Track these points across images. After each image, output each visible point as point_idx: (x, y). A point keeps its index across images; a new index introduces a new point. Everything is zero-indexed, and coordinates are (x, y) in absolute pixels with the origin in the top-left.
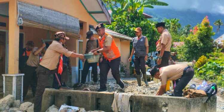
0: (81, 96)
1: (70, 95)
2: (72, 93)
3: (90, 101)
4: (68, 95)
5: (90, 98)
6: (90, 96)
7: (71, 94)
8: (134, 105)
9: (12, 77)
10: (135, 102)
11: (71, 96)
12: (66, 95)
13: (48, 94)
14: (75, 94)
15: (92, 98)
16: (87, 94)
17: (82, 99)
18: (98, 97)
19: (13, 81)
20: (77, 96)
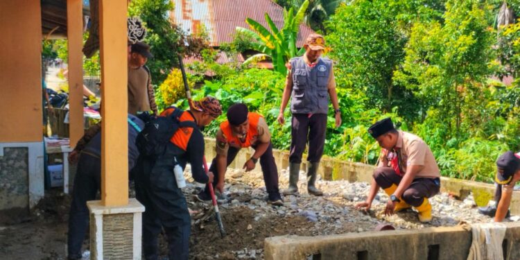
0: (392, 246)
1: (364, 247)
2: (369, 242)
3: (415, 256)
4: (360, 248)
5: (415, 249)
6: (414, 244)
7: (367, 246)
8: (511, 248)
9: (132, 214)
10: (512, 243)
11: (367, 249)
12: (352, 250)
13: (300, 254)
14: (378, 242)
15: (420, 246)
16: (407, 240)
17: (396, 253)
18: (434, 243)
19: (134, 226)
20: (381, 249)
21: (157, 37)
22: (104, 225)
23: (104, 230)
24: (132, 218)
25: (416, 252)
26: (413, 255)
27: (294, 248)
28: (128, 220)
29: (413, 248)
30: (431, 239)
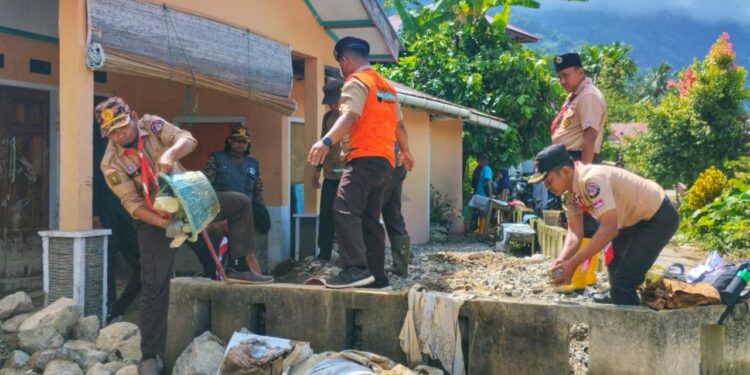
0: (297, 302)
1: (262, 298)
2: (268, 293)
3: (328, 319)
4: (256, 299)
5: (329, 310)
6: (327, 303)
7: (266, 297)
8: (475, 331)
9: (72, 239)
10: (477, 324)
11: (265, 301)
12: (248, 300)
13: (188, 296)
14: (279, 295)
15: (335, 308)
16: (317, 297)
17: (303, 312)
18: (354, 307)
19: (75, 252)
20: (283, 304)
21: (708, 130)
22: (50, 248)
23: (50, 253)
24: (73, 243)
25: (329, 316)
26: (325, 318)
27: (180, 288)
28: (69, 245)
29: (326, 310)
30: (350, 301)
